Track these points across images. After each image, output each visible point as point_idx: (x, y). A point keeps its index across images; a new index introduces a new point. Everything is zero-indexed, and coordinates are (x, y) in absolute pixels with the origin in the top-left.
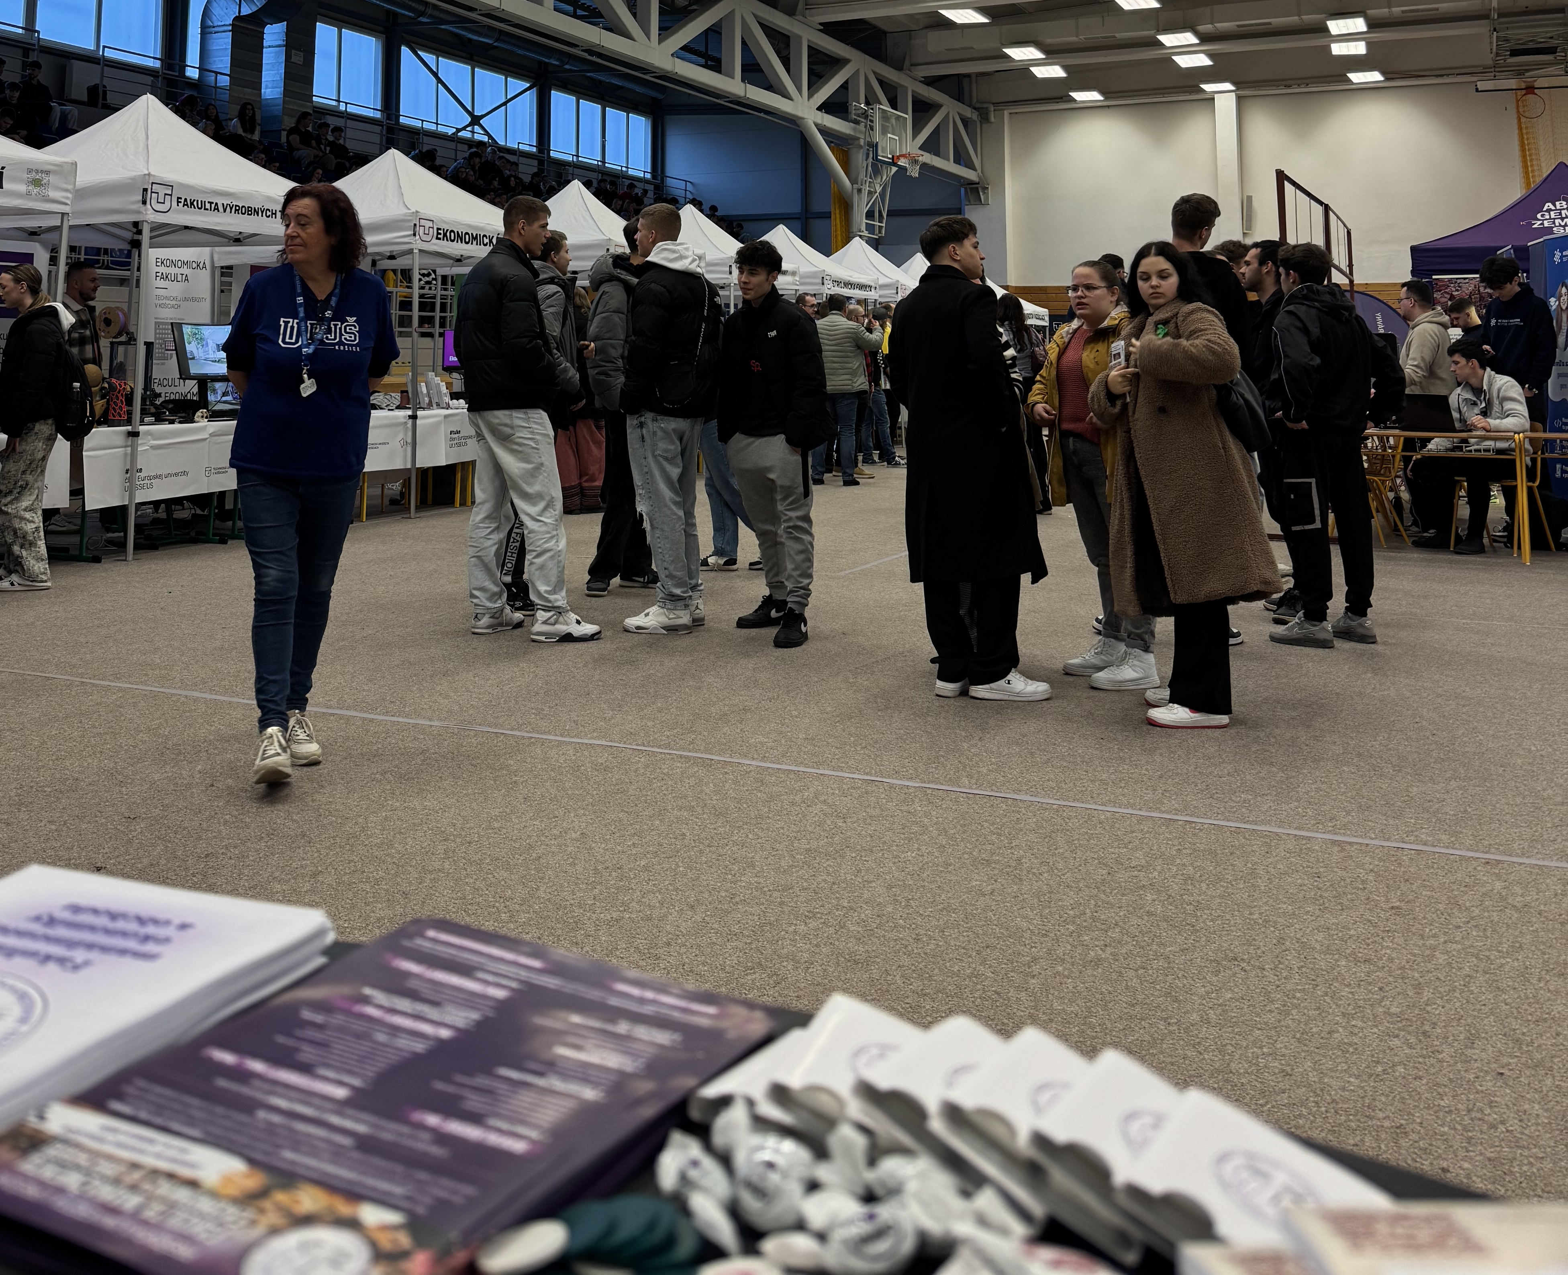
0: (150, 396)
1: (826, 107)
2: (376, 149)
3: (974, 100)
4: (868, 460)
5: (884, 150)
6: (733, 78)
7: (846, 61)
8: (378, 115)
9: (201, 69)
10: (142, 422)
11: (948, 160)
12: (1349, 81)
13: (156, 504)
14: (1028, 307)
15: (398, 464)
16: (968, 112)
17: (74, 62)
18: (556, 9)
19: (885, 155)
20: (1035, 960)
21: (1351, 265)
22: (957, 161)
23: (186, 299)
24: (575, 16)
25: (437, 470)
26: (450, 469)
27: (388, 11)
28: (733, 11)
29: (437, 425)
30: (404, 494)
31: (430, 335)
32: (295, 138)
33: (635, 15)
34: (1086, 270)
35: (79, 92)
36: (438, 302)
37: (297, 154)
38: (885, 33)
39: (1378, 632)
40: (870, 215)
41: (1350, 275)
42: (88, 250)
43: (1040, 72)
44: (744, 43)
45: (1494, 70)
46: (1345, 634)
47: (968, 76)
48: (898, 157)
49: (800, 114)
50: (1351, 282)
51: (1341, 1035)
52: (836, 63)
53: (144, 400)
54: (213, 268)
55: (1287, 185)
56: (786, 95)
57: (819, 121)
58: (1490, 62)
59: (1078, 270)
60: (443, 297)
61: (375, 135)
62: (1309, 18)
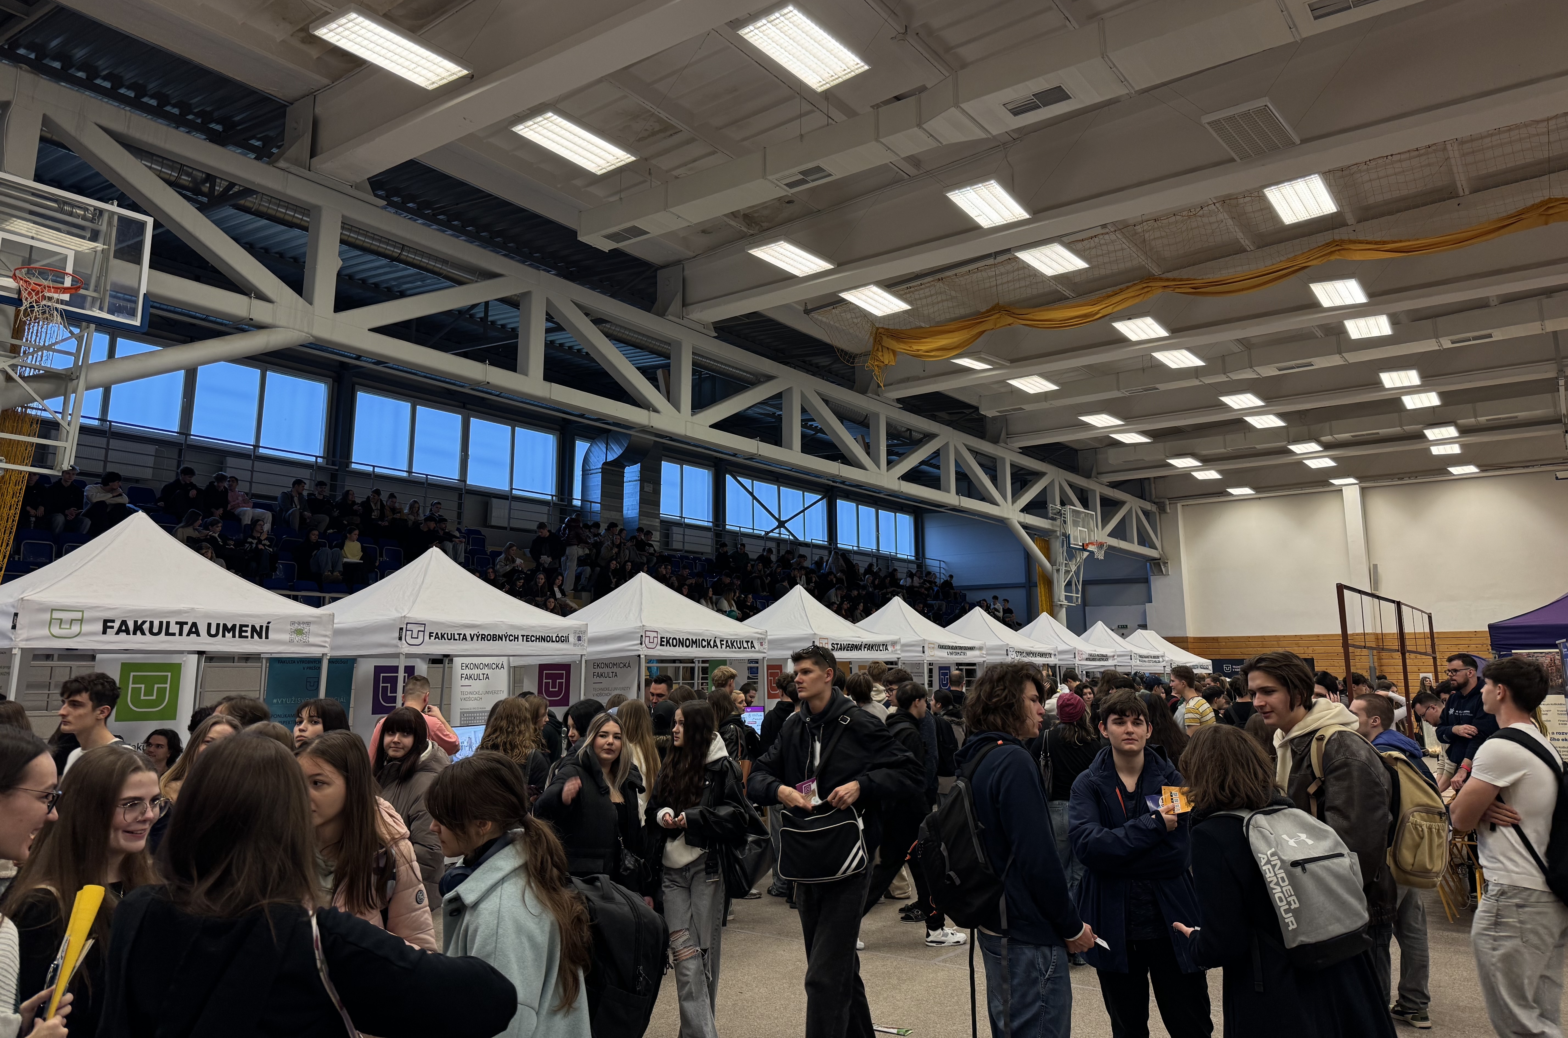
1: (1027, 509)
3: (1154, 496)
5: (1076, 539)
6: (949, 492)
7: (1043, 474)
8: (711, 524)
11: (1133, 543)
12: (1450, 473)
16: (1148, 506)
18: (803, 451)
19: (1077, 543)
22: (1141, 543)
23: (487, 693)
24: (818, 455)
28: (947, 444)
33: (867, 452)
38: (1076, 451)
40: (1068, 588)
43: (1200, 475)
44: (957, 465)
48: (1087, 545)
49: (1005, 515)
52: (1034, 476)
54: (509, 667)
56: (994, 503)
57: (1022, 520)
62: (1409, 428)
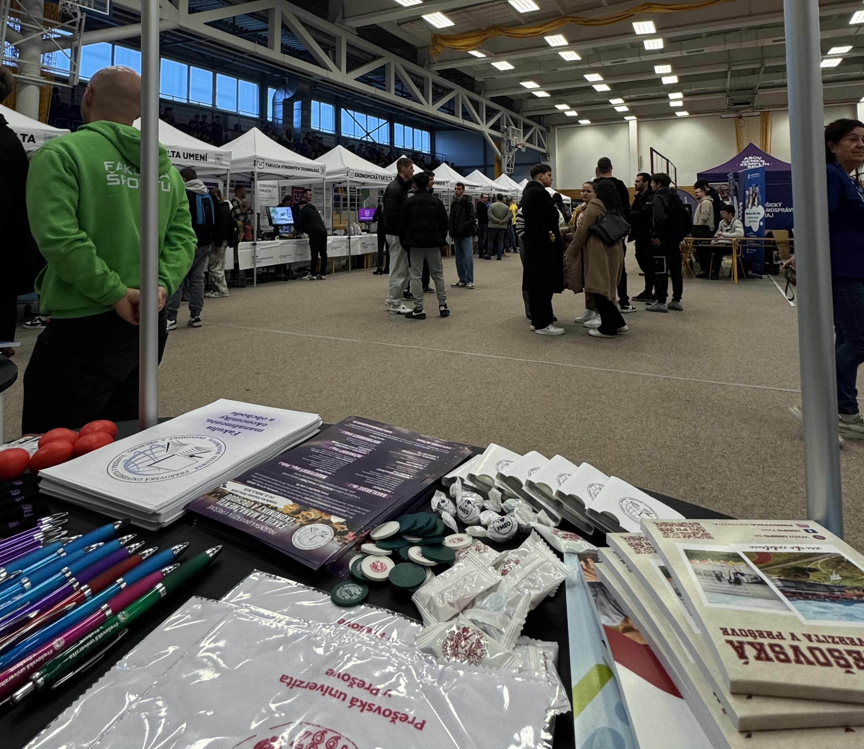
0: (259, 231)
1: (492, 128)
2: (333, 145)
3: (545, 124)
4: (508, 251)
5: (513, 142)
6: (459, 118)
7: (499, 111)
8: (334, 133)
9: (273, 118)
10: (257, 240)
11: (536, 146)
12: (676, 115)
13: (263, 268)
14: (564, 197)
15: (345, 254)
16: (543, 128)
17: (230, 117)
18: (396, 94)
19: (513, 144)
20: (564, 419)
21: (676, 180)
22: (539, 146)
23: (270, 198)
24: (402, 96)
25: (358, 256)
26: (362, 256)
27: (336, 96)
28: (458, 94)
29: (357, 241)
30: (347, 264)
31: (354, 210)
32: (306, 141)
33: (423, 96)
34: (588, 185)
35: (231, 126)
36: (356, 198)
37: (306, 147)
38: (513, 101)
39: (683, 306)
40: (508, 165)
41: (675, 184)
42: (237, 182)
43: (569, 114)
44: (463, 105)
45: (728, 110)
46: (672, 308)
47: (542, 115)
48: (518, 145)
49: (483, 130)
50: (676, 186)
51: (669, 443)
52: (496, 112)
53: (257, 232)
54: (279, 187)
55: (654, 153)
56: (478, 124)
57: (490, 132)
58: (726, 107)
59: (585, 185)
60: (358, 197)
61: (333, 140)
62: (663, 93)
